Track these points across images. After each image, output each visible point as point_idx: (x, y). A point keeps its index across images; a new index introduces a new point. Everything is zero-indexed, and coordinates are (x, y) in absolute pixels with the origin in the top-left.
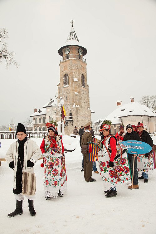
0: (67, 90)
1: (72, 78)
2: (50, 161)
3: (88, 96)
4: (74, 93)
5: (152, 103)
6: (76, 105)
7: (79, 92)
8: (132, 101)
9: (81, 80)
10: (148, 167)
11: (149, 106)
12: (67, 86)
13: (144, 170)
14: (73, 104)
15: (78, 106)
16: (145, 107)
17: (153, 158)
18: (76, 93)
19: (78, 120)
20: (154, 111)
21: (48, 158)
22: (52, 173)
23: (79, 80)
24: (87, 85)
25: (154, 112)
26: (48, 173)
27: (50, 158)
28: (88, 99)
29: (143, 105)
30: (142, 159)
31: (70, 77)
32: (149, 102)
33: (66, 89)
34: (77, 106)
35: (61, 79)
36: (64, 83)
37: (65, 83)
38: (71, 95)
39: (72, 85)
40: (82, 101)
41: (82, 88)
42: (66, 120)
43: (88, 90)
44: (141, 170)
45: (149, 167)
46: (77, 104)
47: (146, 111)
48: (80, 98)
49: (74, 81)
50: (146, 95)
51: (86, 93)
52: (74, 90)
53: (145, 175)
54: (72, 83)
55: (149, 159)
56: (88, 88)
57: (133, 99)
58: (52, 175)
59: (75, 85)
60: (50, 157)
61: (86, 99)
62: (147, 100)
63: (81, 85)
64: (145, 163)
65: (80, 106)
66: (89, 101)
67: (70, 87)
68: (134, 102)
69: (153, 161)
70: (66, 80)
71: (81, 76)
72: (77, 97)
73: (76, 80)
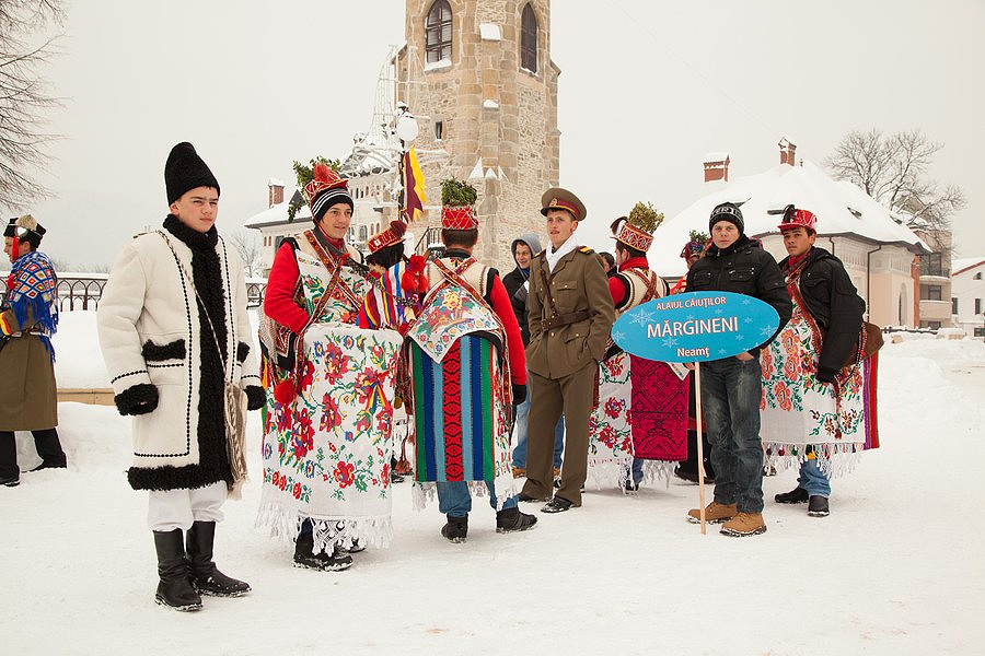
0: (445, 86)
1: (470, 20)
2: (369, 364)
3: (553, 121)
4: (477, 102)
5: (891, 171)
6: (485, 170)
7: (506, 99)
8: (788, 157)
9: (518, 34)
10: (831, 439)
11: (877, 187)
12: (445, 63)
13: (809, 449)
14: (471, 164)
15: (496, 172)
16: (853, 193)
17: (861, 393)
18: (489, 104)
19: (493, 248)
20: (900, 217)
21: (361, 347)
22: (375, 423)
23: (507, 33)
24: (552, 64)
25: (899, 222)
26: (358, 424)
27: (373, 349)
28: (553, 141)
29: (846, 184)
30: (801, 393)
31: (460, 15)
32: (874, 168)
33: (435, 79)
34: (490, 174)
35: (410, 28)
36: (428, 48)
37: (436, 48)
38: (460, 115)
39: (470, 62)
40: (523, 146)
41: (522, 78)
42: (431, 245)
43: (553, 90)
44: (795, 453)
45: (838, 435)
46: (494, 165)
47: (858, 214)
48: (508, 134)
49: (478, 38)
50: (864, 131)
51: (544, 104)
52: (478, 90)
53: (812, 479)
54: (470, 50)
55: (836, 395)
56: (554, 79)
57: (792, 147)
58: (377, 437)
59: (486, 61)
60: (372, 344)
61: (542, 136)
62: (867, 156)
63: (517, 61)
64: (815, 415)
65: (506, 171)
66: (556, 152)
67: (459, 73)
68: (797, 167)
69: (859, 407)
70: (439, 32)
71: (518, 15)
72: (492, 124)
73: (490, 31)
